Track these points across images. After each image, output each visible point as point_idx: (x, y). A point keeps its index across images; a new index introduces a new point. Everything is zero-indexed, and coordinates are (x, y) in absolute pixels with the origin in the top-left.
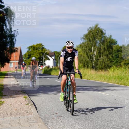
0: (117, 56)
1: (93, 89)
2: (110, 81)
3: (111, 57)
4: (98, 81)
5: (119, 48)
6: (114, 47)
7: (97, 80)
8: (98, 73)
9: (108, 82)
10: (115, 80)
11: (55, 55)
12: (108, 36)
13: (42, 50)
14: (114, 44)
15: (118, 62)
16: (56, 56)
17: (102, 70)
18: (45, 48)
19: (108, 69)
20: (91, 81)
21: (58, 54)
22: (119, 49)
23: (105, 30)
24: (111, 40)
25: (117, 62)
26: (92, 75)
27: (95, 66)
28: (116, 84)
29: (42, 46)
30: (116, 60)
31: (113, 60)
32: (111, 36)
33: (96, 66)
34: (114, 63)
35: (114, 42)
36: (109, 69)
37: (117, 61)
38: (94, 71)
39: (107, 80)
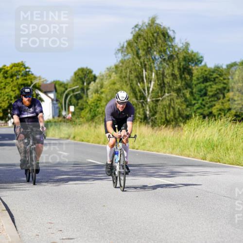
0: (203, 92)
1: (145, 171)
2: (187, 152)
3: (188, 96)
4: (158, 152)
5: (206, 73)
6: (196, 71)
7: (154, 149)
8: (157, 132)
9: (181, 155)
10: (197, 150)
11: (56, 91)
12: (180, 45)
13: (25, 78)
14: (196, 64)
15: (204, 106)
16: (58, 91)
17: (166, 126)
18: (32, 74)
19: (182, 125)
20: (142, 151)
21: (64, 87)
22: (206, 75)
23: (174, 31)
24: (187, 53)
25: (202, 106)
26: (144, 137)
27: (150, 117)
28: (200, 160)
29: (26, 68)
30: (200, 101)
31: (194, 102)
32: (187, 44)
33: (153, 115)
34: (195, 108)
35: (195, 58)
36: (185, 123)
37: (204, 103)
38: (148, 127)
39: (178, 150)
